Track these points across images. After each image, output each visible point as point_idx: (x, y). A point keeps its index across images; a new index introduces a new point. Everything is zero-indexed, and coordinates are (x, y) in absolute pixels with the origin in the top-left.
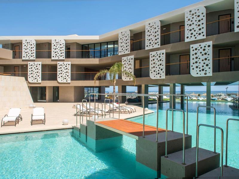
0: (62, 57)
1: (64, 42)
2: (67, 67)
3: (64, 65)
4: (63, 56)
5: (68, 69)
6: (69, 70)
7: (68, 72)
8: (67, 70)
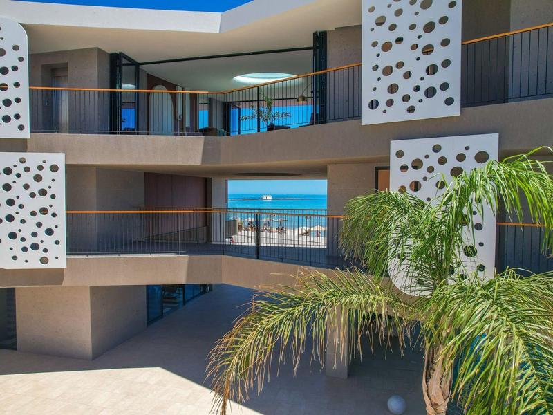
0: (15, 123)
1: (23, 40)
2: (43, 185)
3: (27, 169)
4: (17, 117)
5: (50, 192)
6: (53, 196)
7: (51, 211)
8: (44, 201)
